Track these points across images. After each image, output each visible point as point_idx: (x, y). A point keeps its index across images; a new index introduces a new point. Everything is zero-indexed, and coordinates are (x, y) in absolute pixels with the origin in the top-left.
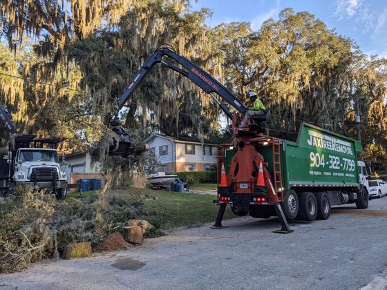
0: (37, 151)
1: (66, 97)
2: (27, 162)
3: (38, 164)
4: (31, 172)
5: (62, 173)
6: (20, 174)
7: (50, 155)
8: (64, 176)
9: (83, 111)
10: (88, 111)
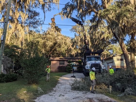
0: (93, 57)
1: (104, 38)
2: (89, 61)
3: (93, 62)
4: (90, 65)
5: (103, 66)
6: (87, 66)
7: (98, 58)
8: (104, 67)
9: (111, 42)
10: (113, 42)
